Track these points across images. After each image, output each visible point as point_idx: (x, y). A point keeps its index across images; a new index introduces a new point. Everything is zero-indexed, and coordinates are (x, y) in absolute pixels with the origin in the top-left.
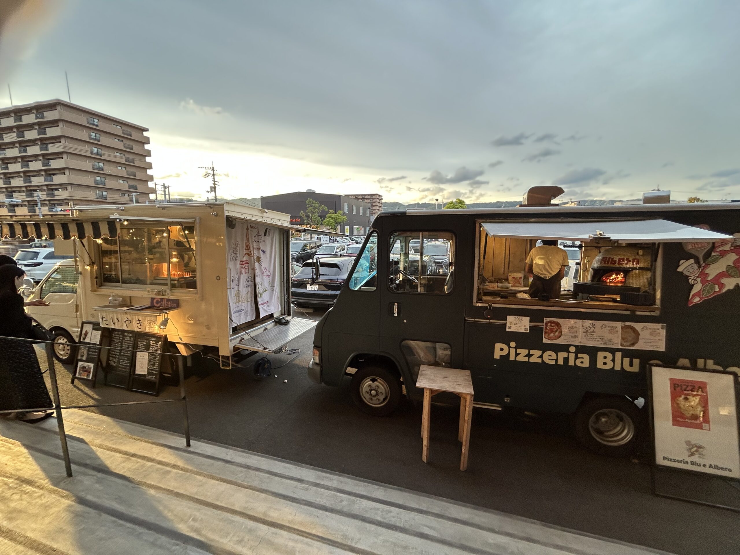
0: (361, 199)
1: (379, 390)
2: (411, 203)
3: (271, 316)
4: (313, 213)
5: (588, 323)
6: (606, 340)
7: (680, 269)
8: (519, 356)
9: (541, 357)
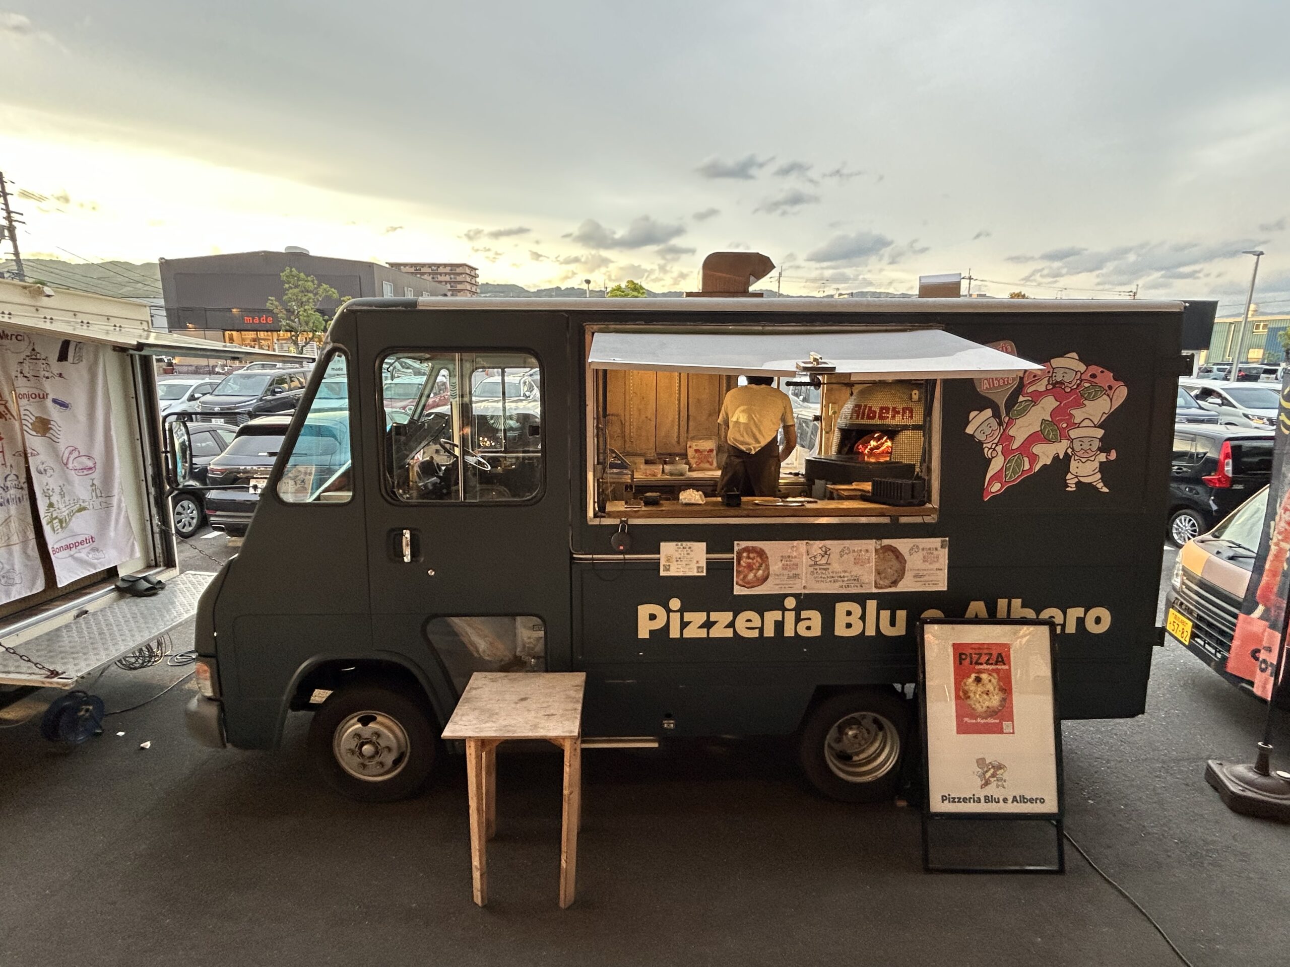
0: (430, 274)
1: (383, 743)
2: (543, 288)
3: (112, 573)
4: (302, 304)
5: (817, 546)
6: (849, 578)
7: (969, 430)
8: (688, 627)
9: (731, 625)
